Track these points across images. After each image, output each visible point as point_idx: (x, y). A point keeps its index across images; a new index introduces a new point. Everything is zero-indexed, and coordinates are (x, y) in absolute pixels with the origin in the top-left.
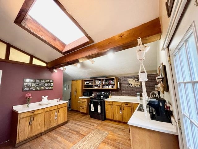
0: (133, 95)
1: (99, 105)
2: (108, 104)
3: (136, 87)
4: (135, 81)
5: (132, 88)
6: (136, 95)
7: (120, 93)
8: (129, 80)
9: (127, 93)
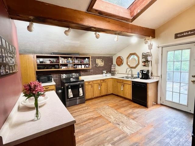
0: (99, 73)
1: (80, 87)
2: (88, 84)
3: (101, 66)
4: (101, 61)
5: (98, 67)
6: (102, 73)
7: (89, 72)
8: (97, 60)
9: (94, 72)
